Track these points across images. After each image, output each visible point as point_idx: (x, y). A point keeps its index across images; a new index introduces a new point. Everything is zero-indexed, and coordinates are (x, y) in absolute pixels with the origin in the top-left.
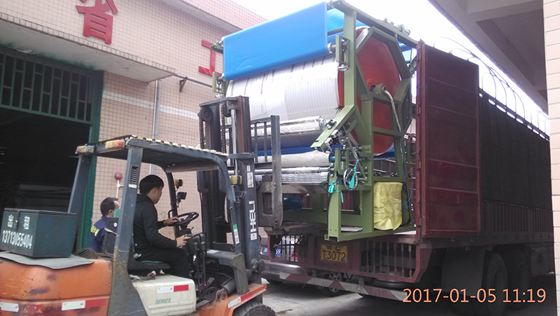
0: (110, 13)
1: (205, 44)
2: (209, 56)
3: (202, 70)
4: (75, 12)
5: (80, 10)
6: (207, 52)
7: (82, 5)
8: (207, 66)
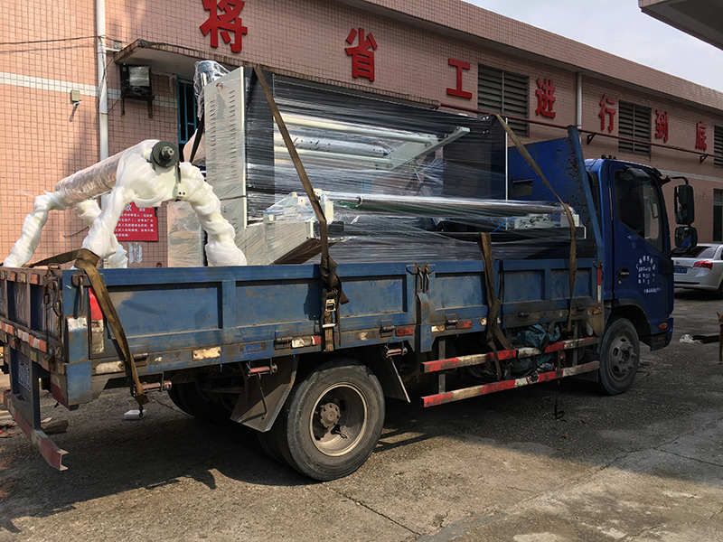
0: (370, 50)
1: (451, 64)
2: (455, 75)
3: (450, 93)
4: (344, 55)
5: (349, 52)
6: (454, 70)
7: (350, 47)
8: (454, 87)
